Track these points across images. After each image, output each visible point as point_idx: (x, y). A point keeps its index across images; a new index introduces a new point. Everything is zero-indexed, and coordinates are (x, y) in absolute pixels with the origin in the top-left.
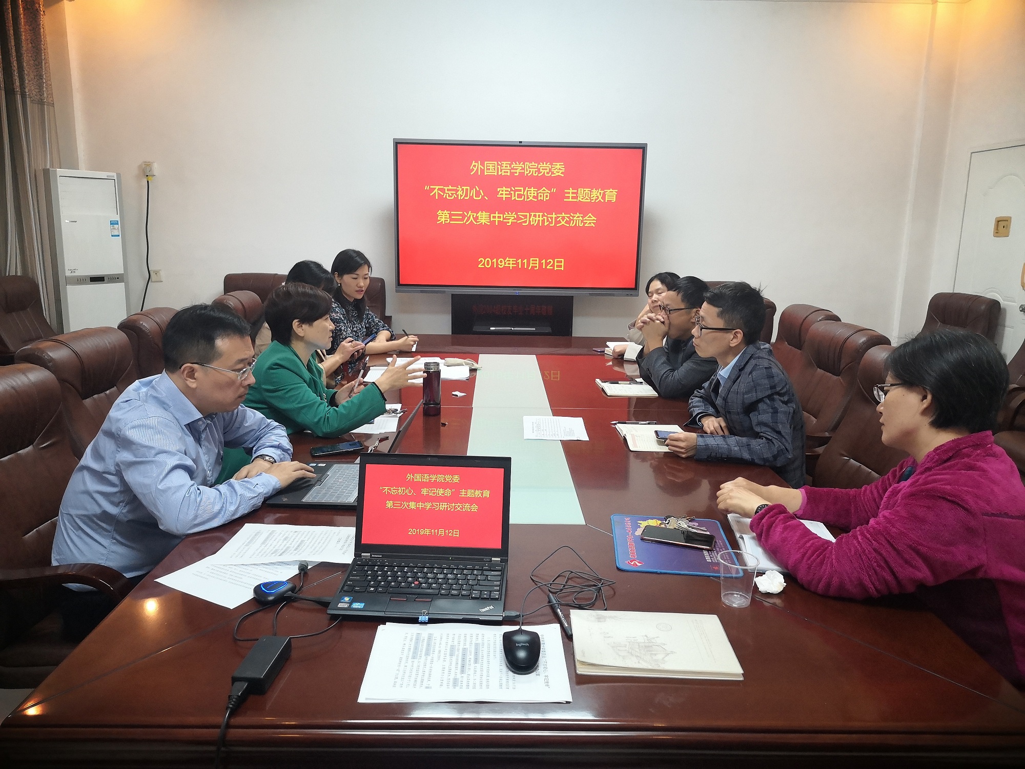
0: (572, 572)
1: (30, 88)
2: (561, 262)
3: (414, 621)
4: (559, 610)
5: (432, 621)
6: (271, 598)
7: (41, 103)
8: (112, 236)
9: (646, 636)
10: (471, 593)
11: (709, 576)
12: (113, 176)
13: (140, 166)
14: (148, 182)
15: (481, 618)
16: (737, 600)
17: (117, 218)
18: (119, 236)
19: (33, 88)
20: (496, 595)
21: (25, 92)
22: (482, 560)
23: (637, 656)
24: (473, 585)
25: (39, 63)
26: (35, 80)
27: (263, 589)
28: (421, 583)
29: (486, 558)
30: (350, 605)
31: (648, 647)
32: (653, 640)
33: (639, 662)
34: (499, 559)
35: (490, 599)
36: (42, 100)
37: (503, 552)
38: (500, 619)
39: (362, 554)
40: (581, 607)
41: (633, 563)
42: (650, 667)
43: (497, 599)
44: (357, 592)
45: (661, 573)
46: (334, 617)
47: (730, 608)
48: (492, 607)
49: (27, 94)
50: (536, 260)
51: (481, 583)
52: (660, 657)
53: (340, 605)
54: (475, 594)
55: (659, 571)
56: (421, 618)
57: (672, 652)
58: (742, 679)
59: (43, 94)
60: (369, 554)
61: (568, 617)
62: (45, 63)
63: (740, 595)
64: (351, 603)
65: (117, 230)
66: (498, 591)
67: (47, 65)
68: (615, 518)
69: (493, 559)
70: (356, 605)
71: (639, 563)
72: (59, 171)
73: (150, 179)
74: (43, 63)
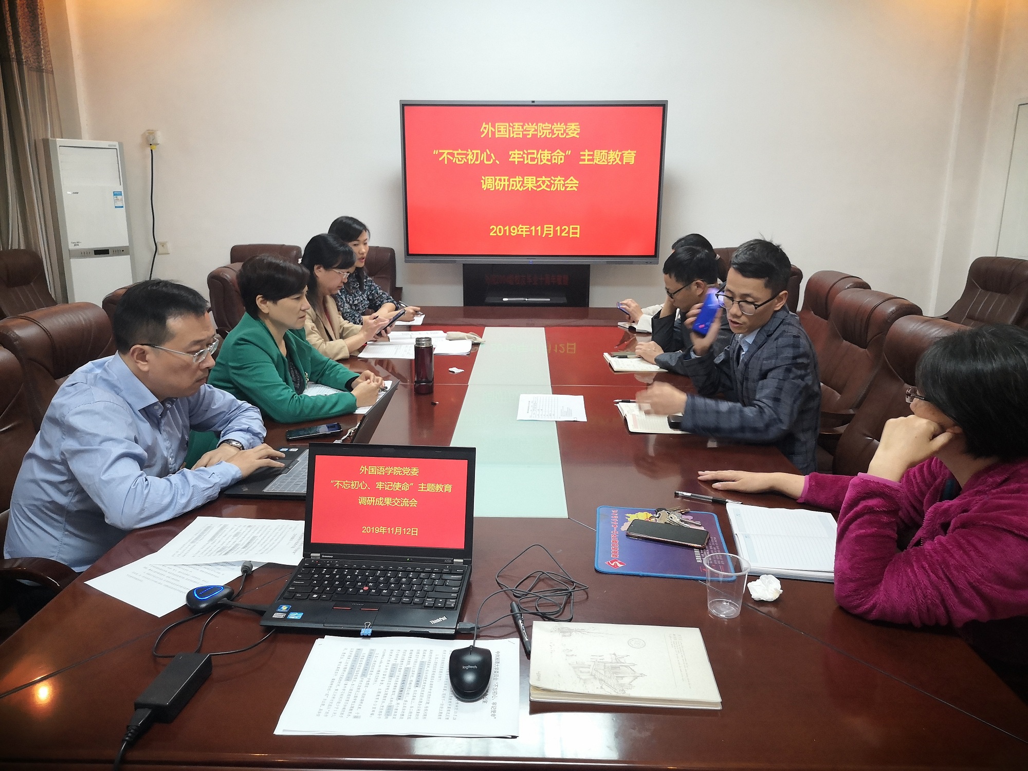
0: (543, 573)
1: (27, 55)
2: (576, 229)
3: (356, 634)
4: (520, 621)
5: (375, 634)
6: (203, 605)
7: (40, 70)
8: (116, 207)
9: (614, 654)
10: (424, 602)
11: (697, 580)
12: (115, 145)
13: (143, 135)
14: (152, 150)
15: (431, 631)
16: (726, 610)
17: (120, 188)
18: (122, 207)
19: (30, 55)
20: (452, 603)
21: (22, 59)
22: (443, 561)
23: (601, 680)
24: (428, 592)
25: (36, 28)
26: (33, 46)
27: (196, 595)
28: (370, 589)
29: (448, 560)
30: (287, 616)
31: (616, 668)
32: (622, 660)
33: (601, 688)
34: (462, 561)
35: (446, 608)
36: (40, 67)
37: (466, 552)
38: (453, 632)
39: (312, 555)
40: (545, 617)
41: (613, 564)
42: (614, 694)
43: (452, 608)
44: (299, 599)
45: (643, 576)
46: (268, 629)
47: (717, 621)
48: (444, 618)
49: (25, 61)
50: (551, 227)
51: (438, 589)
52: (626, 681)
53: (276, 616)
54: (429, 602)
55: (641, 573)
56: (364, 631)
57: (642, 675)
58: (719, 708)
59: (42, 61)
60: (319, 555)
61: (529, 628)
62: (42, 29)
63: (730, 603)
64: (288, 613)
65: (121, 201)
66: (454, 599)
67: (44, 30)
68: (601, 510)
69: (455, 560)
70: (294, 616)
71: (620, 563)
72: (60, 141)
73: (154, 147)
74: (40, 29)
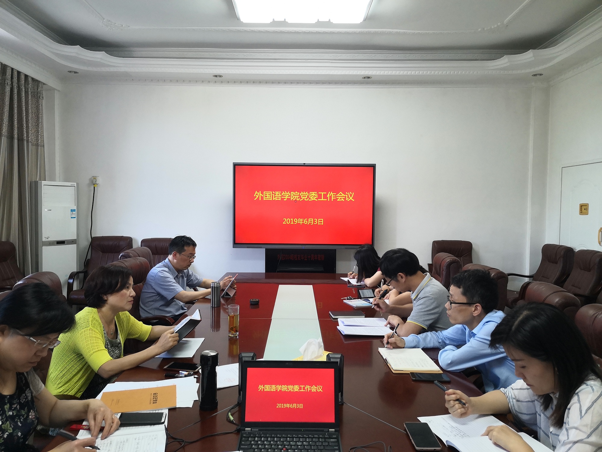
1: (32, 137)
7: (37, 145)
8: (71, 218)
12: (74, 185)
13: (90, 179)
14: (94, 187)
17: (75, 208)
18: (75, 218)
25: (38, 124)
26: (35, 133)
36: (38, 143)
49: (30, 141)
59: (39, 141)
62: (41, 124)
65: (75, 214)
67: (42, 125)
72: (44, 182)
73: (95, 186)
74: (40, 124)
